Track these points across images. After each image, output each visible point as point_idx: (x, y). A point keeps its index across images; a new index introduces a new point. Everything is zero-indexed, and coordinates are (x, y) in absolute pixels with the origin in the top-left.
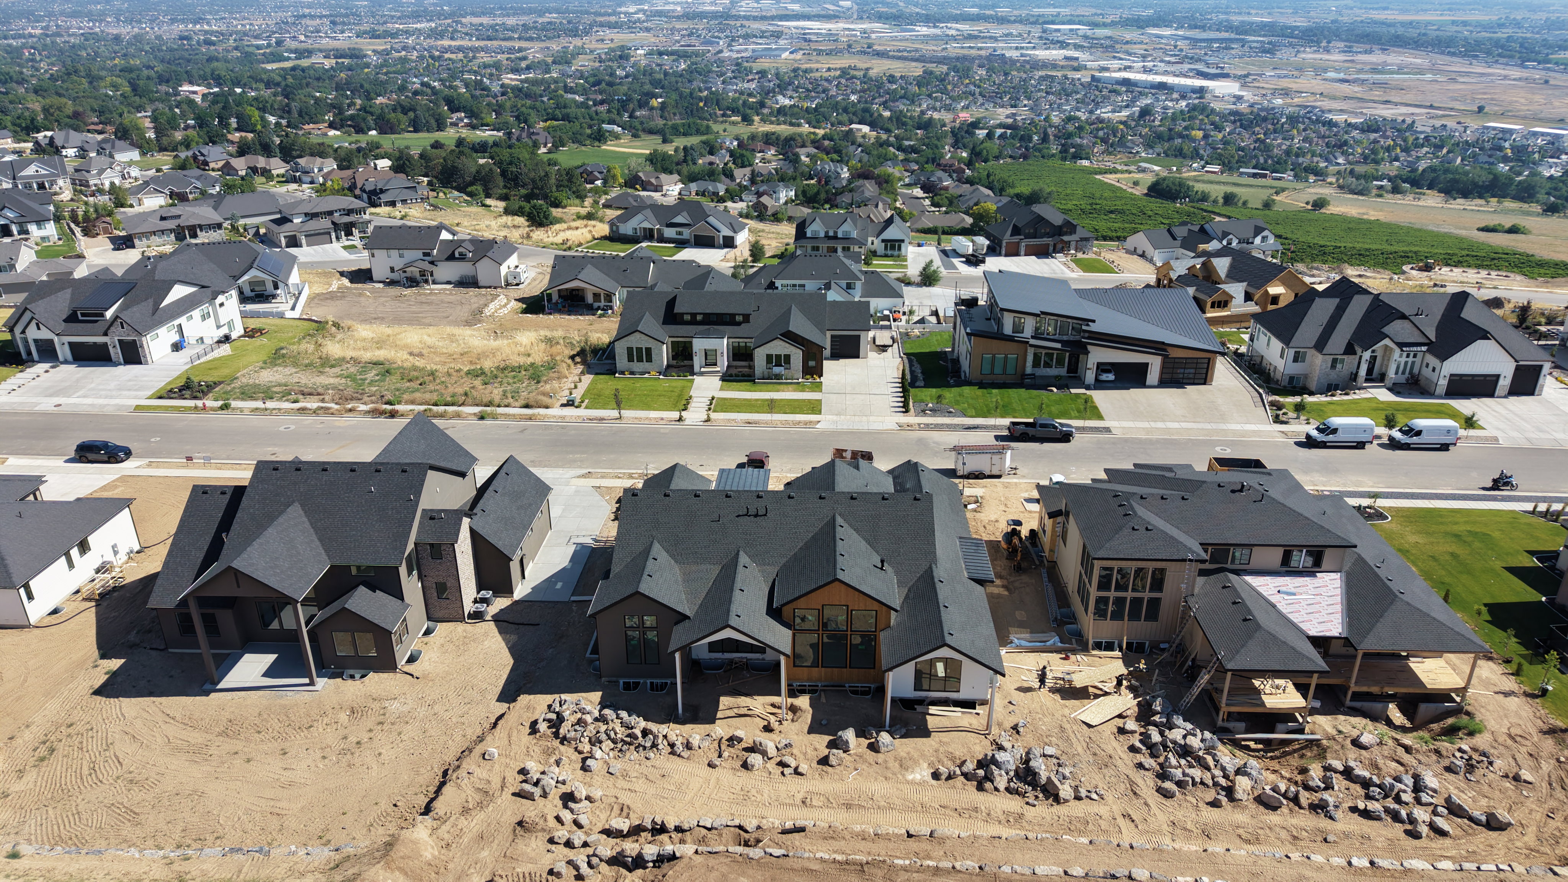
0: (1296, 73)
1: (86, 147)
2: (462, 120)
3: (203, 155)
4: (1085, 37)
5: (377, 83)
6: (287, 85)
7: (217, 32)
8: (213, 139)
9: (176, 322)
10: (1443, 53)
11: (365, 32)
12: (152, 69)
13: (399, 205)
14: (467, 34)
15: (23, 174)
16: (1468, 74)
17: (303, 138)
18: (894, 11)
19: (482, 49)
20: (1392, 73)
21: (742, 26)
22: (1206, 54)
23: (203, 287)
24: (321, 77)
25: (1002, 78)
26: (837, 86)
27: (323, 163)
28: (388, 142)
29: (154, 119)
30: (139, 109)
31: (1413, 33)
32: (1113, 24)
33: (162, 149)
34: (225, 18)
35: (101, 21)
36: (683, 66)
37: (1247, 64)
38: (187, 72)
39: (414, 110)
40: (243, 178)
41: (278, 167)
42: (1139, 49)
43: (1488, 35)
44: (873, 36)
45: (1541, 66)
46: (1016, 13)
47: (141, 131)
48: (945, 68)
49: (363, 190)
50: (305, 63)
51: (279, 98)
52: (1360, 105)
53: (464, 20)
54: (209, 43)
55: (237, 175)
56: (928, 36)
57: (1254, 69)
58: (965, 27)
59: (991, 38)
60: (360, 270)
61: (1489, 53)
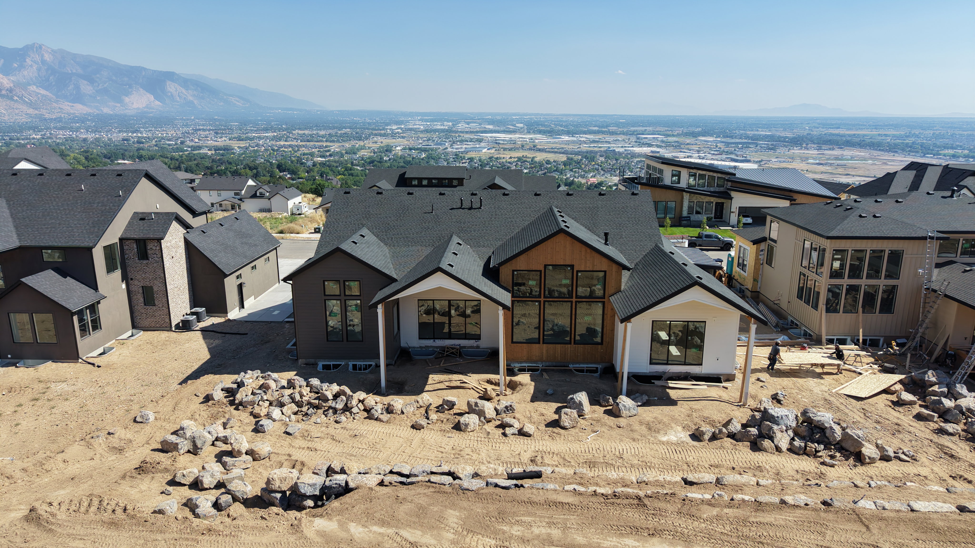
0: (790, 160)
2: (286, 175)
4: (663, 141)
7: (146, 137)
10: (876, 150)
11: (234, 138)
12: (102, 153)
14: (295, 139)
16: (893, 161)
18: (548, 129)
19: (304, 146)
20: (848, 160)
21: (459, 136)
22: (735, 150)
24: (205, 159)
25: (614, 162)
26: (515, 166)
31: (857, 140)
32: (678, 135)
34: (152, 130)
35: (77, 131)
36: (424, 156)
37: (760, 155)
38: (122, 155)
39: (257, 170)
42: (696, 148)
43: (901, 141)
44: (537, 141)
45: (935, 157)
46: (620, 129)
48: (580, 157)
50: (196, 153)
52: (831, 176)
53: (294, 132)
54: (140, 142)
56: (569, 141)
57: (764, 158)
58: (591, 137)
59: (606, 142)
61: (903, 150)
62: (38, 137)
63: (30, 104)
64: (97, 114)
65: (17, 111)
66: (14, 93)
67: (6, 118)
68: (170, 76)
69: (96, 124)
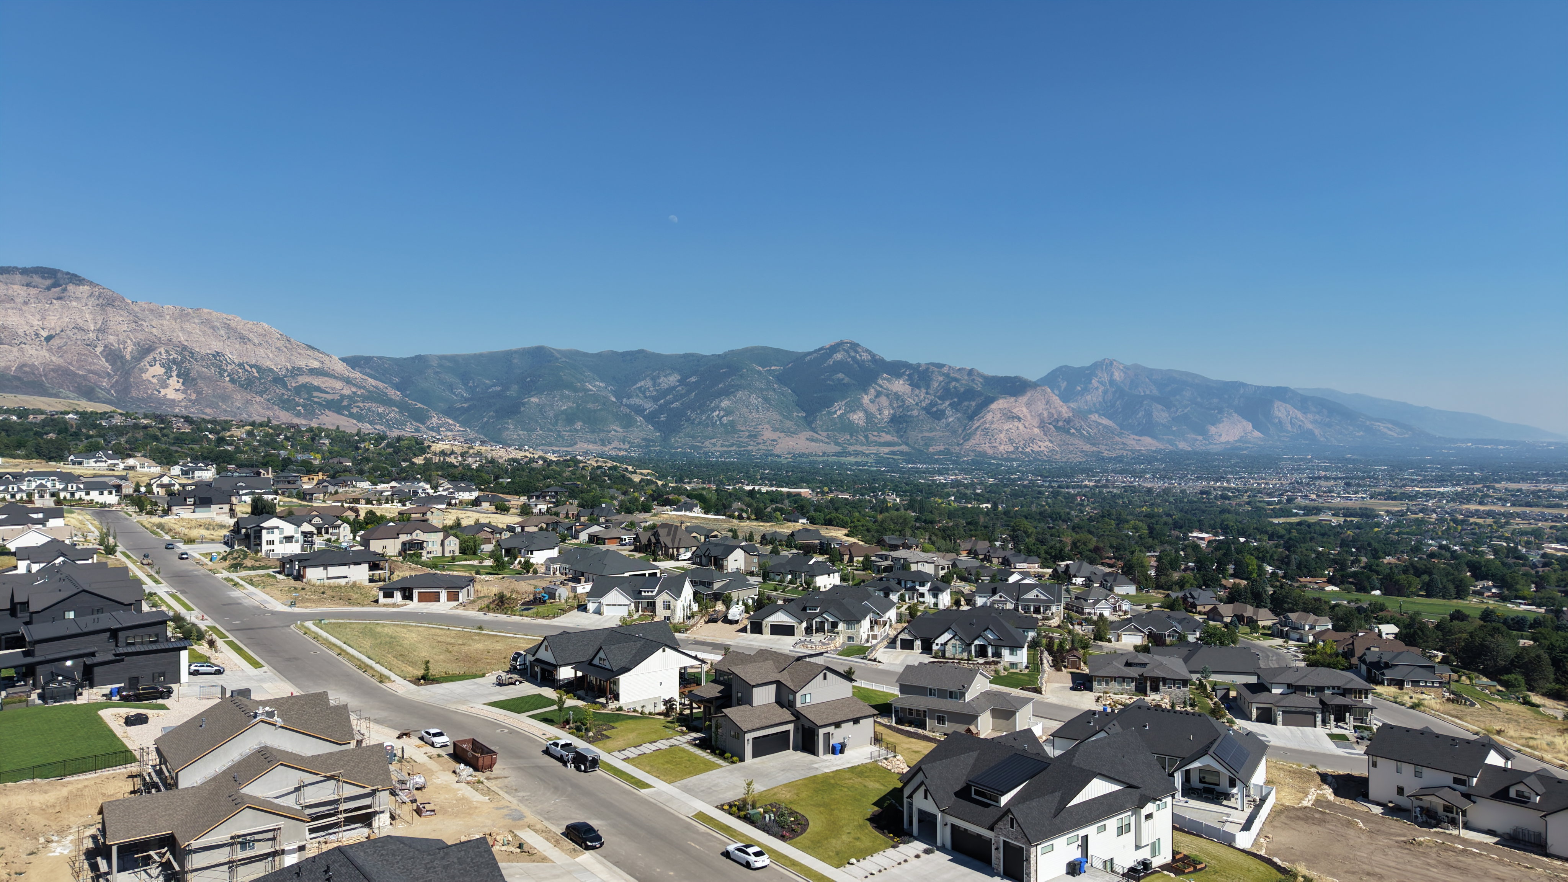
1: (1093, 579)
2: (1489, 589)
3: (1193, 597)
5: (1386, 542)
6: (1290, 539)
7: (1234, 488)
8: (1208, 582)
9: (1082, 832)
11: (1380, 494)
12: (1171, 516)
13: (1408, 686)
14: (1500, 499)
15: (1025, 597)
17: (1298, 590)
19: (1518, 515)
23: (1130, 786)
24: (1326, 533)
27: (1316, 621)
28: (1393, 604)
29: (1159, 559)
30: (1150, 549)
33: (1158, 587)
34: (1244, 478)
35: (1140, 478)
38: (1199, 521)
39: (1430, 574)
40: (1226, 625)
41: (1266, 619)
47: (1144, 567)
49: (1362, 660)
50: (1312, 519)
51: (1280, 550)
53: (1497, 486)
54: (1224, 497)
55: (1221, 621)
60: (1349, 777)
62: (1092, 484)
63: (1088, 439)
64: (1171, 452)
65: (1071, 448)
66: (1072, 424)
67: (1058, 457)
68: (1282, 393)
69: (1166, 466)
